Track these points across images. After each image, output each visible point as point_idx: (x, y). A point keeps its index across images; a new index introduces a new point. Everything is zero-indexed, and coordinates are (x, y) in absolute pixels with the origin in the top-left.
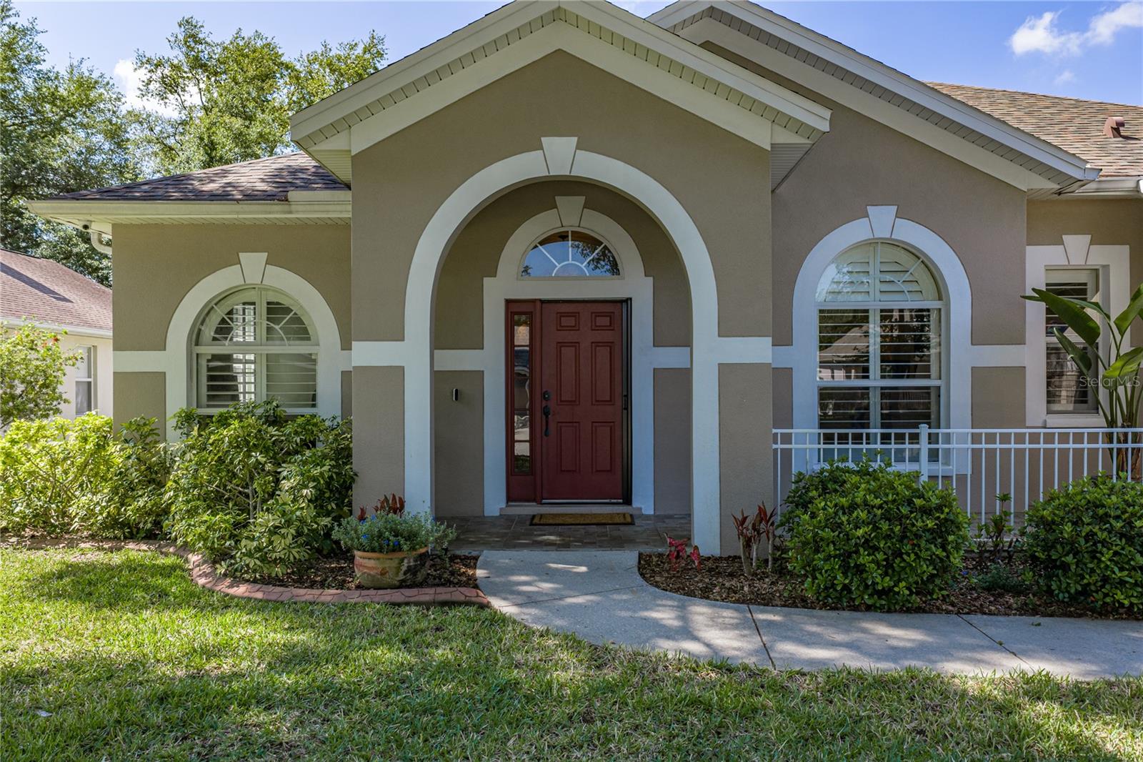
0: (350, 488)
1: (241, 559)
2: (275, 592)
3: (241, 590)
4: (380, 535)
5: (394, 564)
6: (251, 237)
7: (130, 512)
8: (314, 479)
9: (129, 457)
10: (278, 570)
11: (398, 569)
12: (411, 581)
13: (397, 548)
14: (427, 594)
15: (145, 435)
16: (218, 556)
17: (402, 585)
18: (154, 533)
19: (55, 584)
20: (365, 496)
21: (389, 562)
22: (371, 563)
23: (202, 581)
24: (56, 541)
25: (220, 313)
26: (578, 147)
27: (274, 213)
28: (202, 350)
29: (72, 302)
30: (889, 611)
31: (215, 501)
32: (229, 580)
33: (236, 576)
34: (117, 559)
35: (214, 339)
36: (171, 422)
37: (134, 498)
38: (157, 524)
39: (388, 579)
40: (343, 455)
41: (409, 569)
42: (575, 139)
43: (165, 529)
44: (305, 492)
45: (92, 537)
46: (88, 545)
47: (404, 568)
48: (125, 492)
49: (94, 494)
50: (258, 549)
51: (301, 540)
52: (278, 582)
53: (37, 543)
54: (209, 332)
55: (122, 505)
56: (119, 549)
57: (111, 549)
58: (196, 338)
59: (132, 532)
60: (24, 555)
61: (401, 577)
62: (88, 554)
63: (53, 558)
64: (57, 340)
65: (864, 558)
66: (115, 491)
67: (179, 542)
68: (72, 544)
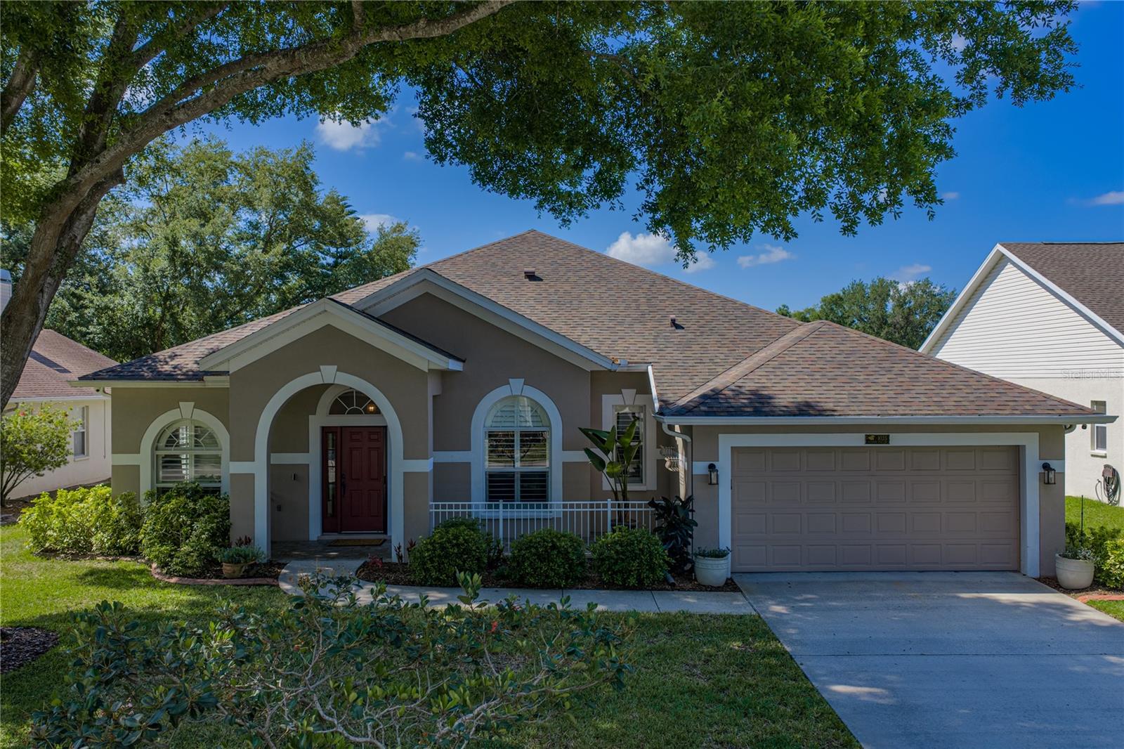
0: (229, 531)
1: (173, 567)
2: (186, 581)
3: (174, 580)
4: (233, 556)
5: (239, 568)
6: (185, 396)
7: (122, 542)
8: (208, 530)
9: (121, 513)
10: (190, 572)
11: (240, 571)
12: (247, 575)
13: (239, 562)
14: (251, 581)
15: (130, 502)
16: (164, 565)
17: (242, 577)
18: (134, 552)
19: (89, 578)
20: (234, 535)
21: (237, 568)
22: (228, 568)
23: (157, 576)
24: (85, 556)
25: (169, 433)
26: (337, 370)
27: (196, 385)
28: (159, 453)
29: (70, 372)
30: (444, 587)
31: (162, 539)
32: (168, 576)
33: (170, 574)
34: (115, 566)
35: (166, 446)
36: (142, 497)
37: (124, 535)
38: (136, 548)
39: (236, 574)
40: (226, 514)
41: (245, 571)
42: (336, 367)
43: (140, 551)
44: (203, 536)
45: (102, 554)
46: (101, 558)
47: (243, 570)
48: (119, 532)
49: (104, 533)
50: (181, 562)
51: (202, 557)
52: (190, 576)
53: (75, 557)
54: (163, 443)
55: (118, 538)
56: (117, 560)
57: (113, 561)
58: (155, 448)
59: (123, 552)
60: (70, 564)
61: (242, 574)
62: (101, 564)
63: (85, 565)
64: (66, 415)
65: (429, 565)
66: (114, 531)
67: (147, 558)
68: (93, 558)
